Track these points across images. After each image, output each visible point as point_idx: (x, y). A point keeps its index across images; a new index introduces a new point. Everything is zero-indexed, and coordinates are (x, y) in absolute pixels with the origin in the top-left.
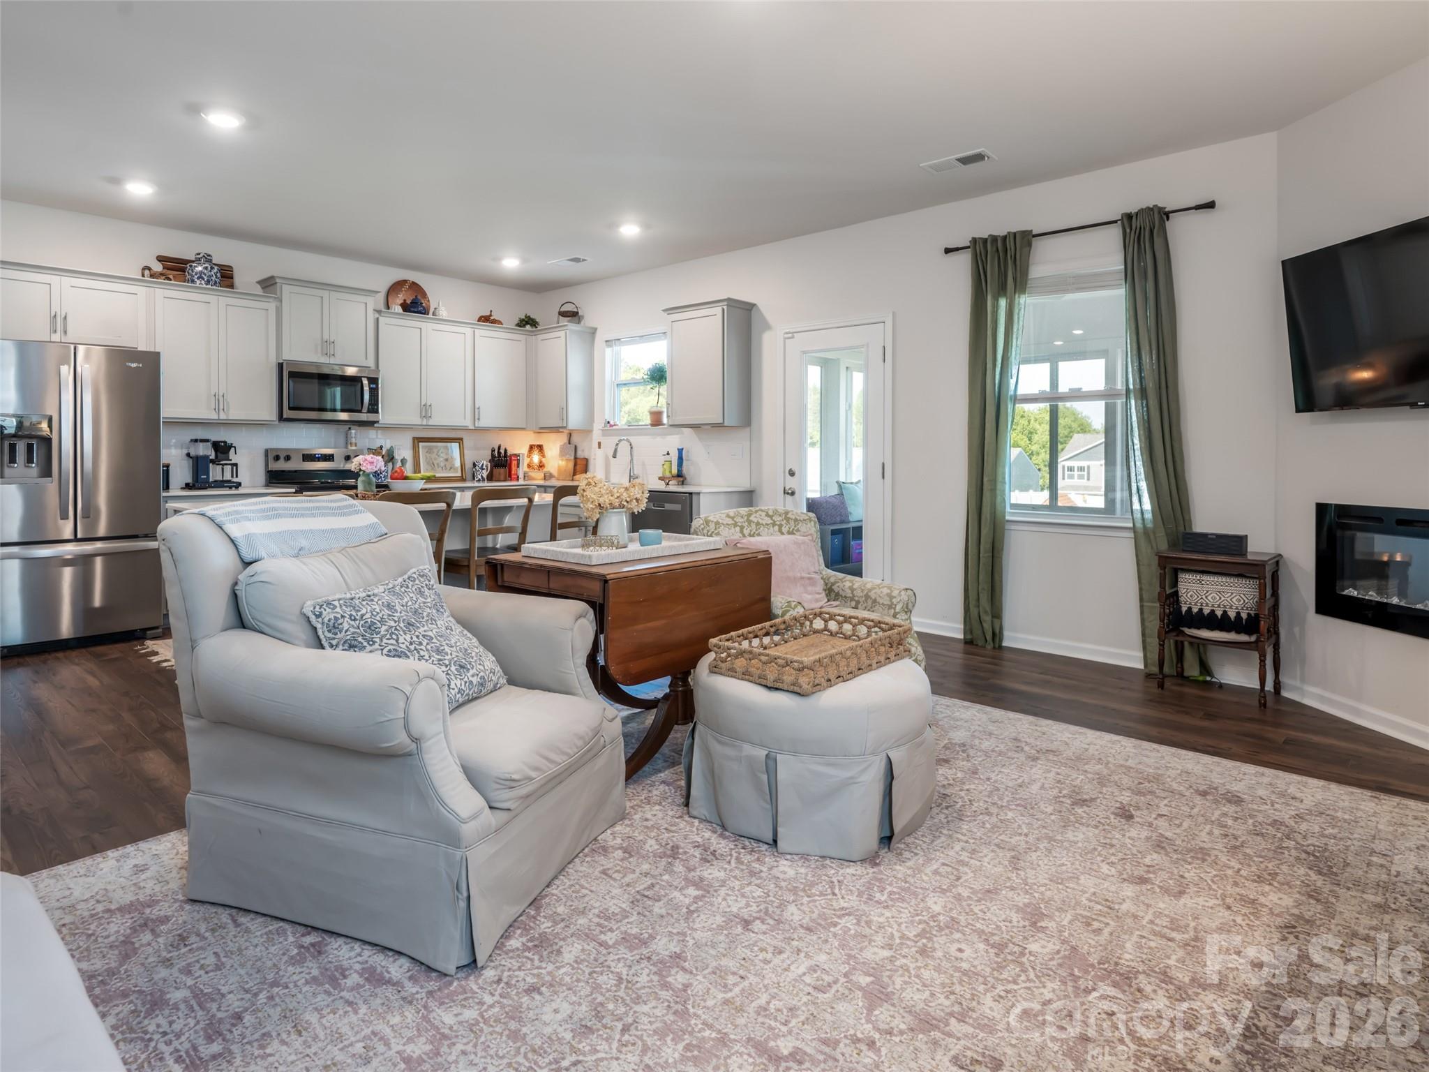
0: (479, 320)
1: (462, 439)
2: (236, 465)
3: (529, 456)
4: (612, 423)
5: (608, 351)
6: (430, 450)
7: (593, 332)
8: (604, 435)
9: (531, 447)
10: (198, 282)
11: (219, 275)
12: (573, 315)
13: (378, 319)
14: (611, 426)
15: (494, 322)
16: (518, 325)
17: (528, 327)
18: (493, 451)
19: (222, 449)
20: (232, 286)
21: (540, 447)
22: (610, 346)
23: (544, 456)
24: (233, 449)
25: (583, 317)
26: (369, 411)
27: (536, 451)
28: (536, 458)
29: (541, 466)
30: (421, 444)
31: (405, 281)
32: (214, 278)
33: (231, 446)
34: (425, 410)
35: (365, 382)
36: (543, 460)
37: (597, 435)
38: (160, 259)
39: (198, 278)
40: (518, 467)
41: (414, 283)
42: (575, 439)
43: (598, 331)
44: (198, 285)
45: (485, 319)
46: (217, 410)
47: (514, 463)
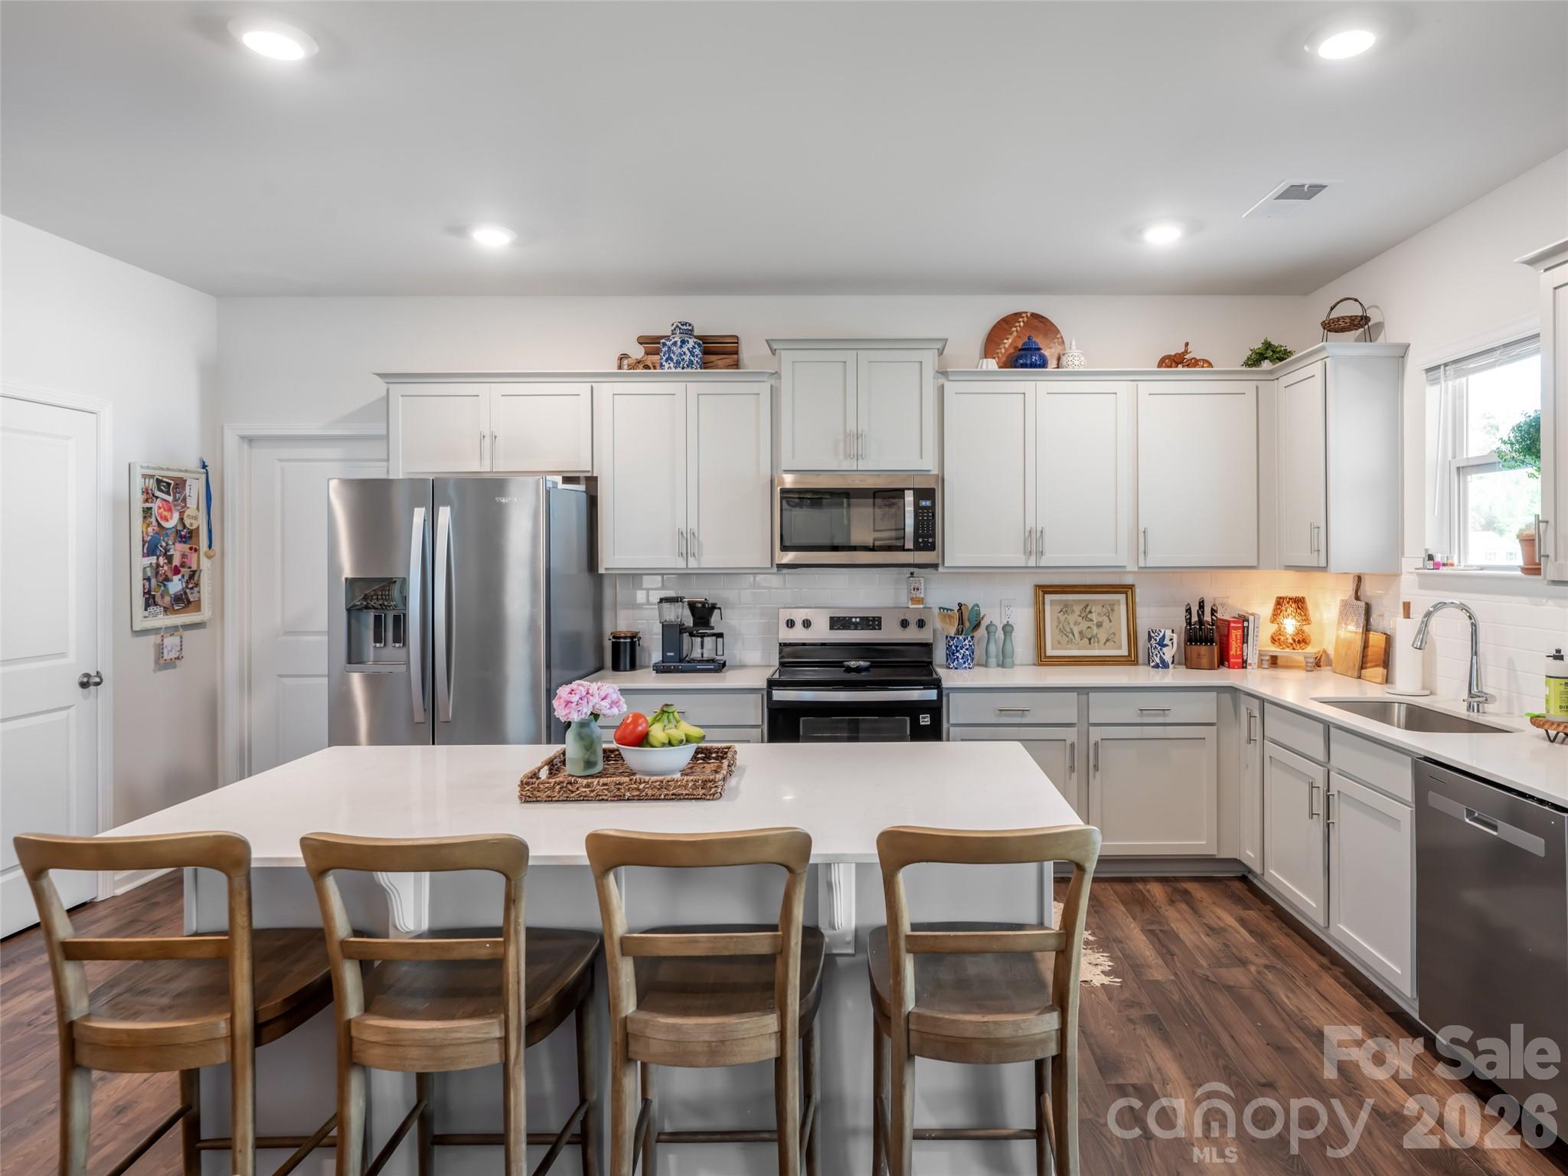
0: (1160, 365)
1: (1131, 587)
2: (720, 635)
3: (1273, 620)
4: (1438, 558)
5: (1432, 393)
6: (1066, 608)
7: (1402, 353)
8: (1423, 586)
9: (1280, 602)
10: (667, 365)
11: (697, 351)
12: (1359, 324)
13: (943, 386)
14: (1437, 566)
15: (1194, 363)
16: (1246, 364)
17: (1266, 365)
18: (1189, 611)
19: (703, 613)
20: (736, 365)
21: (1299, 603)
22: (1435, 381)
23: (1306, 620)
24: (716, 612)
25: (1380, 326)
26: (918, 547)
27: (1291, 609)
28: (1290, 625)
29: (1301, 640)
30: (1048, 598)
31: (1017, 315)
32: (687, 358)
33: (713, 607)
34: (1034, 541)
35: (909, 497)
36: (1306, 628)
37: (1408, 587)
38: (643, 341)
39: (666, 361)
40: (1244, 639)
41: (1035, 316)
42: (1369, 589)
43: (1411, 349)
44: (666, 370)
45: (1174, 361)
46: (685, 555)
47: (1235, 635)
